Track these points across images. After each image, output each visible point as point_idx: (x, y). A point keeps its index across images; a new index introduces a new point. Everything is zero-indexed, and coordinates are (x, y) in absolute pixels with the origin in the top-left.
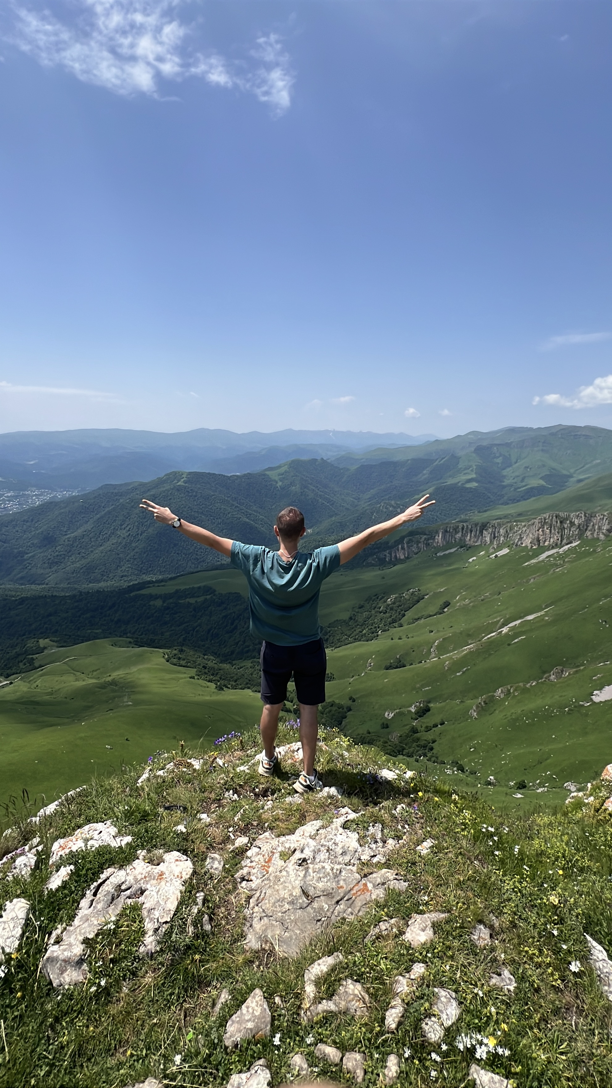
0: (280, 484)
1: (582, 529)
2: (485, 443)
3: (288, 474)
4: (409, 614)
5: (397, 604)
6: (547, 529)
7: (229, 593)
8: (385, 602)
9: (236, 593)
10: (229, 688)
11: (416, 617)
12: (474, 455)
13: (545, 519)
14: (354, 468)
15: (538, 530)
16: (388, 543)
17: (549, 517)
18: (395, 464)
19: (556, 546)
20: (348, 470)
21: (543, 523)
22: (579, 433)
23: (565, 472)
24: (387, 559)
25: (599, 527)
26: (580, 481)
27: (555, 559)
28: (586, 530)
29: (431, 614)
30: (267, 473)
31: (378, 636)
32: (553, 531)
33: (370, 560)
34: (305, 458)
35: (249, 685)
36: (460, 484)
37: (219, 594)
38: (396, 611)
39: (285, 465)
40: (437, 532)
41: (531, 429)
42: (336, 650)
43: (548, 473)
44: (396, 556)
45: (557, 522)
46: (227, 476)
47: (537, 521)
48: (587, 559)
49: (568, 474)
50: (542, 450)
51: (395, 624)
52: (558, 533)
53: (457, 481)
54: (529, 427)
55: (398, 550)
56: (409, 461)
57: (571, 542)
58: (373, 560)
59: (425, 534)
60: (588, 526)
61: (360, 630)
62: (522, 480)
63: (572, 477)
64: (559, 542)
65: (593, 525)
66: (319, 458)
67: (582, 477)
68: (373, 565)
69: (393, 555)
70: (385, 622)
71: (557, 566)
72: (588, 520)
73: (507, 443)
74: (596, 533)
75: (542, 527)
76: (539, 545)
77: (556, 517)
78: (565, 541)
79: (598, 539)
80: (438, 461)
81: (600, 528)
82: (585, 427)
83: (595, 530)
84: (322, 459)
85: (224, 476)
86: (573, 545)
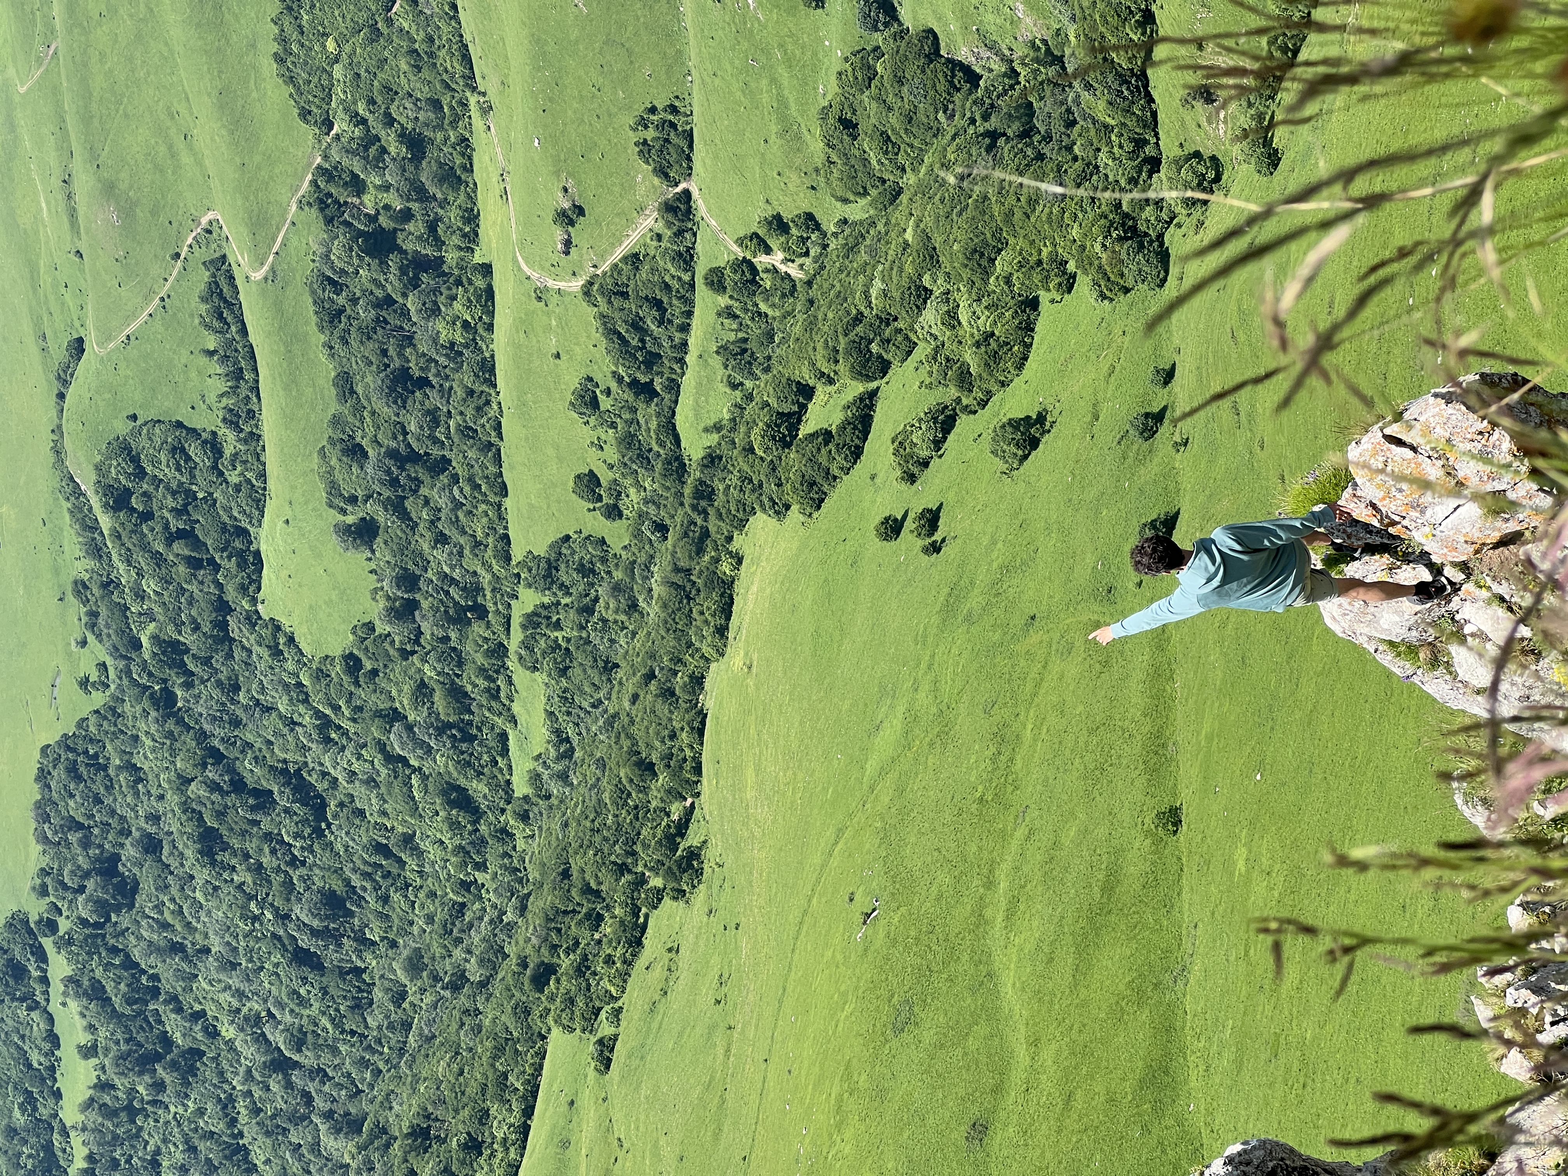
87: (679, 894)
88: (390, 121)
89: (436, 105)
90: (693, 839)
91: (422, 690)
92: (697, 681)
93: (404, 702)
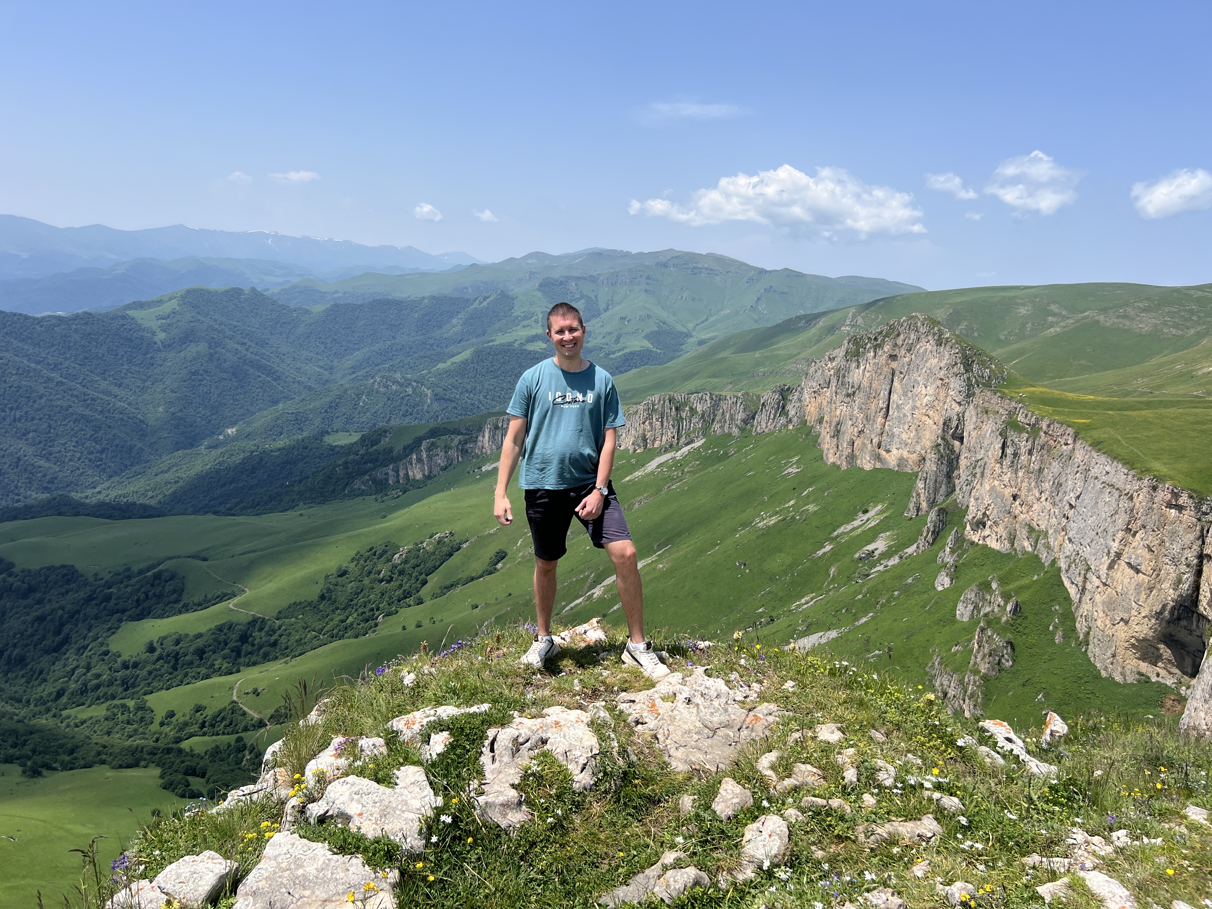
0: (161, 336)
1: (708, 419)
2: (557, 275)
3: (178, 317)
4: (434, 580)
5: (413, 562)
6: (657, 420)
7: (49, 568)
8: (389, 560)
9: (63, 566)
10: (55, 769)
11: (448, 583)
12: (539, 294)
13: (654, 405)
14: (318, 309)
15: (644, 423)
16: (391, 450)
17: (659, 401)
18: (398, 304)
19: (671, 447)
20: (307, 312)
21: (651, 411)
22: (700, 266)
23: (680, 328)
24: (390, 482)
25: (731, 415)
26: (701, 343)
27: (670, 468)
28: (713, 420)
29: (474, 575)
30: (131, 313)
31: (376, 625)
32: (665, 424)
33: (357, 484)
34: (217, 285)
35: (104, 757)
36: (516, 345)
37: (23, 571)
38: (411, 575)
39: (171, 299)
40: (480, 429)
41: (627, 255)
42: (294, 661)
43: (656, 329)
44: (407, 474)
45: (671, 409)
46: (34, 319)
47: (641, 407)
48: (715, 467)
49: (685, 330)
50: (646, 291)
51: (410, 601)
52: (673, 426)
53: (511, 340)
54: (625, 250)
55: (411, 464)
56: (426, 301)
57: (692, 441)
58: (363, 483)
59: (460, 433)
60: (715, 415)
61: (342, 617)
62: (617, 341)
63: (691, 336)
64: (675, 441)
65: (723, 413)
66: (247, 289)
67: (703, 337)
68: (362, 493)
69: (402, 473)
70: (390, 598)
71: (672, 480)
72: (715, 406)
73: (591, 276)
74: (727, 425)
75: (649, 417)
76: (645, 446)
77: (670, 401)
78: (683, 440)
79: (730, 434)
80: (478, 301)
81: (732, 418)
82: (708, 256)
83: (725, 421)
84: (253, 290)
85: (26, 318)
86: (696, 445)
87: (24, 772)
88: (281, 636)
89: (287, 648)
90: (45, 772)
91: (98, 676)
92: (103, 762)
93: (93, 671)
